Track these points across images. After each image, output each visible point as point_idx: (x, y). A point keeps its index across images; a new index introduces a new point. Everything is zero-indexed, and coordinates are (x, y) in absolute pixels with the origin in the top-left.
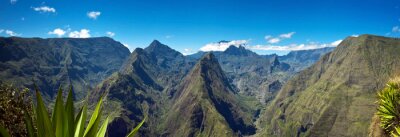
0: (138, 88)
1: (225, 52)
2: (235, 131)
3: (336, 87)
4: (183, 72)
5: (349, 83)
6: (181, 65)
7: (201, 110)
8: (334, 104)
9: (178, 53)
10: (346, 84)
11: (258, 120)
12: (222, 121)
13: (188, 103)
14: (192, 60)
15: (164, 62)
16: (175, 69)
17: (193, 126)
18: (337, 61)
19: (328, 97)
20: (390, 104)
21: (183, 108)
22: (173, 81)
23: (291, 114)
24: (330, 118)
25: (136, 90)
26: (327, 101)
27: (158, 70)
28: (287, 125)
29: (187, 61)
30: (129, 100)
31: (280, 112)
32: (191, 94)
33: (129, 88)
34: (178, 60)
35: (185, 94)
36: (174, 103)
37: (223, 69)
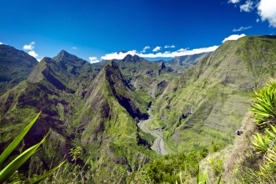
0: (51, 93)
1: (123, 60)
2: (134, 117)
3: (212, 85)
4: (91, 77)
5: (225, 83)
6: (89, 71)
7: (108, 105)
8: (210, 99)
9: (85, 62)
10: (222, 83)
11: (150, 109)
12: (124, 112)
13: (97, 100)
14: (97, 67)
15: (73, 69)
16: (84, 74)
17: (102, 117)
18: (214, 63)
19: (205, 94)
20: (269, 103)
21: (94, 105)
22: (83, 85)
23: (174, 105)
24: (206, 110)
25: (49, 95)
26: (204, 96)
27: (69, 76)
28: (172, 113)
29: (94, 68)
30: (43, 105)
31: (167, 104)
32: (99, 94)
33: (42, 94)
34: (86, 67)
35: (94, 94)
36: (86, 101)
37: (123, 73)
